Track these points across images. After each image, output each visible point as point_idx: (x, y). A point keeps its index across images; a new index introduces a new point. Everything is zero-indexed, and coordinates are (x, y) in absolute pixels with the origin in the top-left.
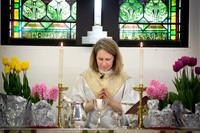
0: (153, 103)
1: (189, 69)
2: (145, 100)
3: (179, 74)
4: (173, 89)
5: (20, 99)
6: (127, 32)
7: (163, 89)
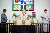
0: (30, 17)
1: (34, 13)
2: (29, 17)
3: (33, 14)
4: (32, 15)
5: (15, 17)
6: (27, 9)
7: (31, 15)
